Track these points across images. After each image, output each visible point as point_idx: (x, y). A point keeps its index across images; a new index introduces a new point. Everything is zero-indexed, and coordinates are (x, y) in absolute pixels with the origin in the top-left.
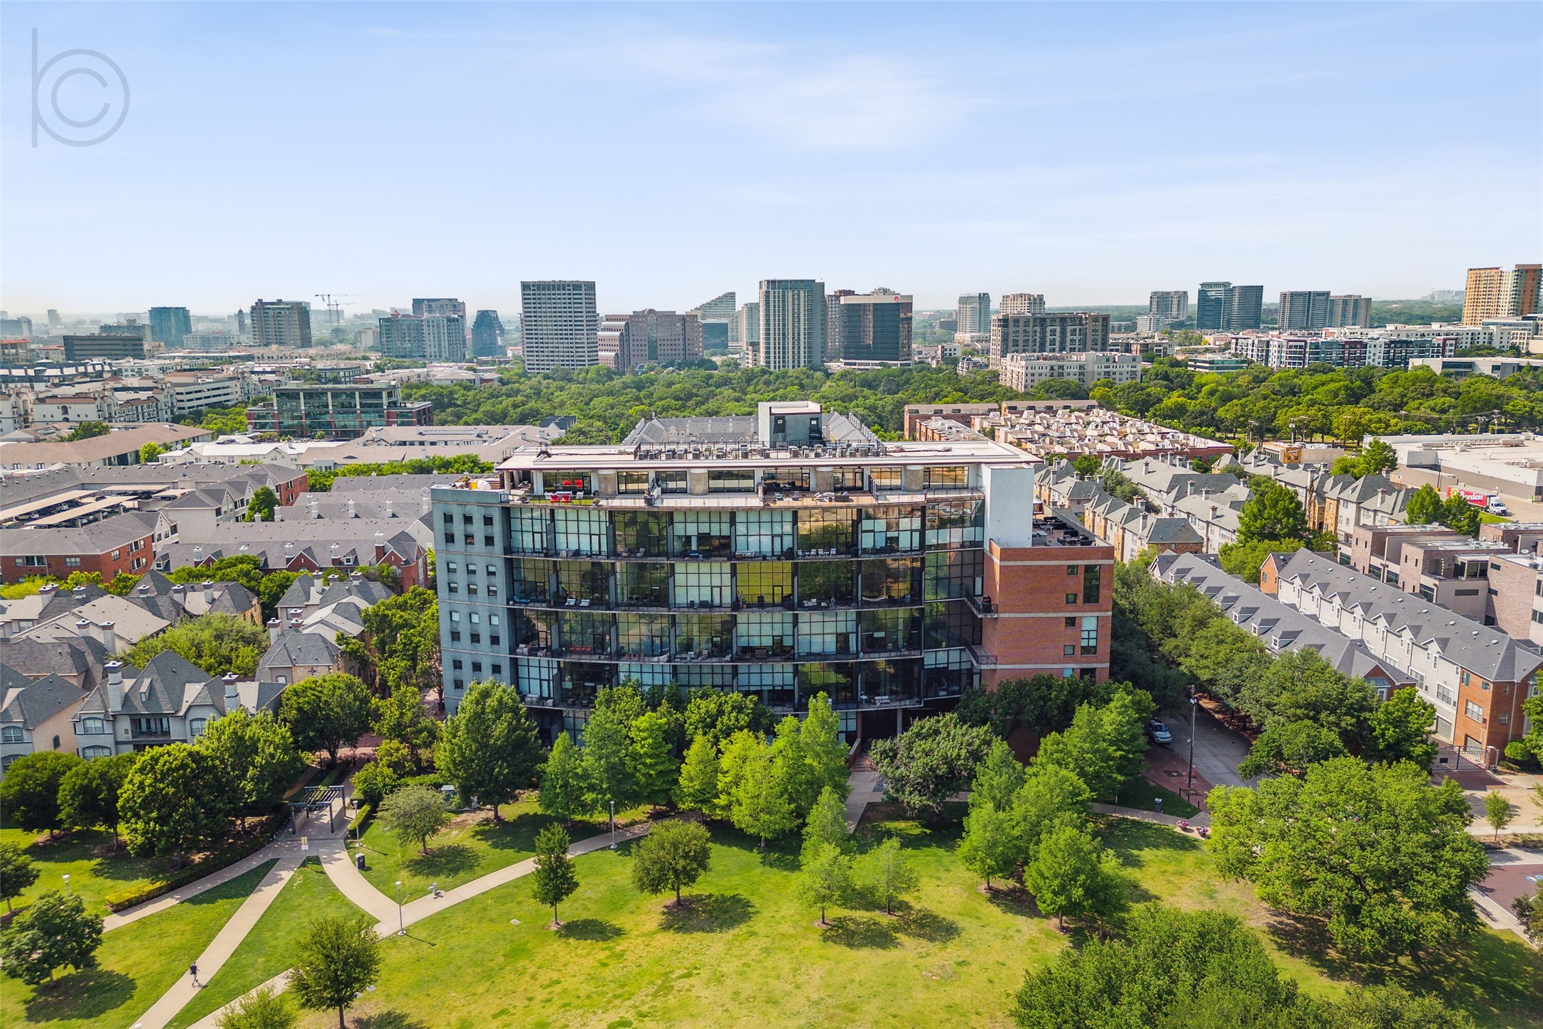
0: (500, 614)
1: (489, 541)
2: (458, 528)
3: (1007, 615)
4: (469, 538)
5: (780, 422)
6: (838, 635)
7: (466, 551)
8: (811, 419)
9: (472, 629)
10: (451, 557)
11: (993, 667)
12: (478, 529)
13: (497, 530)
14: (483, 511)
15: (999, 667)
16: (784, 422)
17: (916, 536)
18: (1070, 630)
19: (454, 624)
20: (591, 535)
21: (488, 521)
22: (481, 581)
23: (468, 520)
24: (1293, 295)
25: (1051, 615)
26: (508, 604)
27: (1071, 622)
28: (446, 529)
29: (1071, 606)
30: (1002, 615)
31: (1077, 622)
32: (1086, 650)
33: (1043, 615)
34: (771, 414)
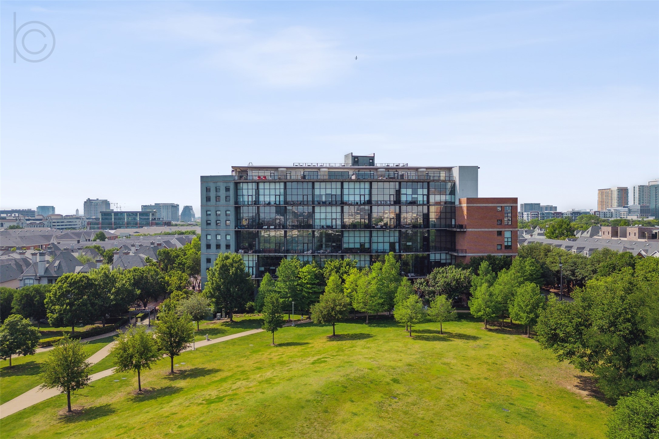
0: (231, 234)
1: (227, 198)
2: (213, 194)
3: (470, 230)
4: (218, 198)
5: (356, 160)
6: (390, 243)
7: (216, 205)
8: (370, 159)
9: (217, 242)
10: (208, 208)
11: (465, 255)
12: (222, 193)
13: (232, 193)
14: (225, 185)
15: (467, 255)
16: (358, 160)
17: (425, 197)
18: (499, 237)
19: (208, 241)
20: (276, 195)
21: (227, 189)
22: (223, 218)
23: (217, 190)
24: (525, 204)
25: (490, 230)
26: (235, 229)
27: (500, 233)
28: (206, 195)
29: (499, 226)
30: (468, 230)
31: (502, 233)
32: (507, 247)
33: (486, 230)
34: (352, 156)
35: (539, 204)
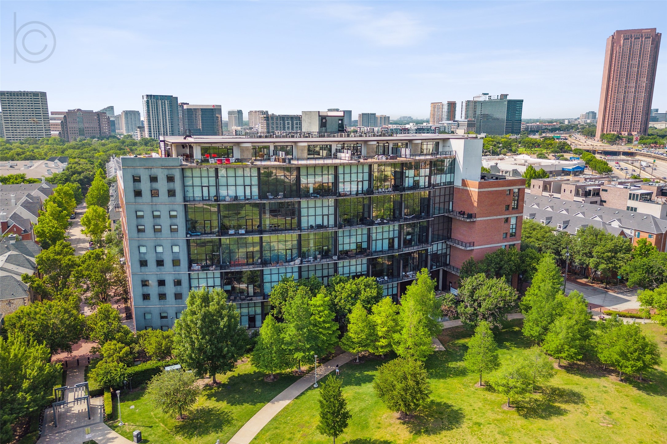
0: (181, 244)
1: (172, 193)
2: (145, 186)
3: (480, 219)
4: (155, 193)
5: (324, 121)
6: (389, 239)
7: (152, 202)
8: (339, 120)
9: (157, 257)
10: (139, 207)
11: (472, 248)
12: (162, 186)
13: (177, 185)
14: (166, 172)
15: (475, 248)
16: (326, 120)
17: (427, 179)
18: (505, 225)
19: (142, 255)
20: (245, 186)
21: (170, 179)
22: (165, 222)
23: (154, 179)
24: (363, 114)
25: (498, 217)
26: (187, 237)
27: (507, 220)
28: (134, 187)
29: (507, 212)
30: (478, 219)
31: (509, 219)
32: (512, 235)
33: (495, 217)
34: (319, 116)
35: (375, 114)
